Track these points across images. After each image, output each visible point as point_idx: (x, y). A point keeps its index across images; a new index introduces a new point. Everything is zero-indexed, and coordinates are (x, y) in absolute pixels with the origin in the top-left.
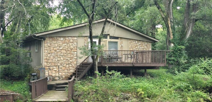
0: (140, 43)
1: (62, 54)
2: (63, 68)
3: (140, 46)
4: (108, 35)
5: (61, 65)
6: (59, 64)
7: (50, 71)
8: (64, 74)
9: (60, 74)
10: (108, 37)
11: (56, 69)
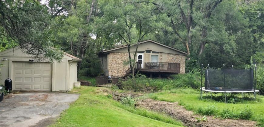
0: (175, 56)
1: (119, 63)
2: (120, 71)
3: (176, 58)
4: (151, 50)
5: (119, 69)
6: (117, 69)
7: (112, 73)
8: (120, 75)
9: (118, 75)
10: (151, 52)
11: (115, 72)
